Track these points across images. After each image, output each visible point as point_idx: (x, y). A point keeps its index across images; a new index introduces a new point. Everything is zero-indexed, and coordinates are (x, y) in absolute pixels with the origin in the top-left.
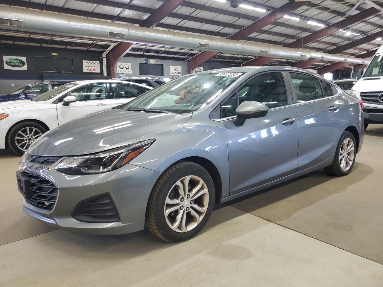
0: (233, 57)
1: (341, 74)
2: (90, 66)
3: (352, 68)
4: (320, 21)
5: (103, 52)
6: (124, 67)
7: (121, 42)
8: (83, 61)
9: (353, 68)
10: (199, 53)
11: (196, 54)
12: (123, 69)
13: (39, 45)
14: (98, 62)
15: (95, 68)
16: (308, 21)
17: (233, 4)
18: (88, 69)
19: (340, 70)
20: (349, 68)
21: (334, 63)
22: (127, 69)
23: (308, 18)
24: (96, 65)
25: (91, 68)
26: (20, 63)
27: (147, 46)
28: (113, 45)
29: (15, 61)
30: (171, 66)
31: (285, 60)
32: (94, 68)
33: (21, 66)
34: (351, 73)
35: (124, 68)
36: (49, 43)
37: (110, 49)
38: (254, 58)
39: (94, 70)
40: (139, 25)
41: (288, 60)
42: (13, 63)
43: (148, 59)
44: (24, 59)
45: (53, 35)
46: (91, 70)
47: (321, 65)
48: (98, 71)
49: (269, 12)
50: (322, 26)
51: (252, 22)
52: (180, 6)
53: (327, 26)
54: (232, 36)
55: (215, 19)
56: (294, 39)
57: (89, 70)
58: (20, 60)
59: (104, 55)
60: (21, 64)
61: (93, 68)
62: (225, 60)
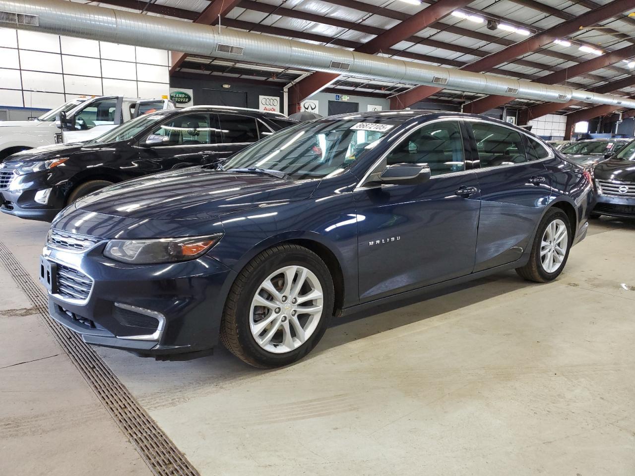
0: (455, 94)
1: (601, 124)
2: (268, 104)
3: (619, 114)
4: (597, 47)
5: (285, 84)
6: (310, 106)
7: (317, 72)
8: (260, 96)
9: (621, 114)
10: (412, 87)
11: (407, 89)
12: (307, 109)
13: (208, 72)
14: (278, 99)
15: (274, 107)
16: (581, 46)
17: (491, 26)
18: (265, 109)
19: (600, 117)
20: (615, 114)
21: (595, 106)
22: (312, 109)
23: (581, 43)
24: (275, 103)
25: (269, 107)
26: (186, 98)
27: (349, 77)
28: (305, 75)
29: (180, 96)
30: (368, 106)
31: (526, 101)
33: (186, 102)
34: (618, 122)
35: (310, 108)
36: (227, 71)
37: (298, 81)
38: (483, 96)
39: (272, 110)
40: (354, 49)
41: (531, 100)
42: (178, 98)
43: (340, 95)
44: (190, 92)
45: (239, 61)
46: (269, 110)
47: (574, 108)
48: (278, 111)
49: (533, 35)
50: (599, 53)
51: (503, 47)
52: (428, 28)
54: (468, 66)
55: (454, 43)
56: (550, 71)
58: (185, 94)
59: (286, 89)
60: (187, 100)
61: (271, 107)
62: (442, 98)
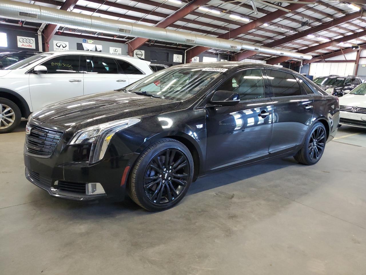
2: (25, 42)
3: (301, 62)
5: (38, 29)
6: (61, 45)
8: (18, 37)
11: (134, 38)
12: (59, 47)
14: (34, 39)
22: (63, 47)
24: (32, 42)
25: (26, 44)
28: (44, 24)
30: (110, 47)
32: (30, 44)
34: (300, 66)
37: (43, 27)
39: (29, 46)
43: (86, 39)
46: (26, 46)
48: (34, 47)
49: (186, 4)
53: (252, 21)
57: (24, 46)
61: (28, 44)
